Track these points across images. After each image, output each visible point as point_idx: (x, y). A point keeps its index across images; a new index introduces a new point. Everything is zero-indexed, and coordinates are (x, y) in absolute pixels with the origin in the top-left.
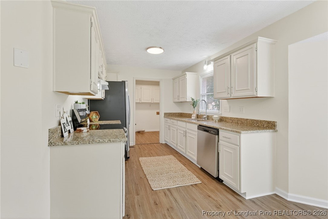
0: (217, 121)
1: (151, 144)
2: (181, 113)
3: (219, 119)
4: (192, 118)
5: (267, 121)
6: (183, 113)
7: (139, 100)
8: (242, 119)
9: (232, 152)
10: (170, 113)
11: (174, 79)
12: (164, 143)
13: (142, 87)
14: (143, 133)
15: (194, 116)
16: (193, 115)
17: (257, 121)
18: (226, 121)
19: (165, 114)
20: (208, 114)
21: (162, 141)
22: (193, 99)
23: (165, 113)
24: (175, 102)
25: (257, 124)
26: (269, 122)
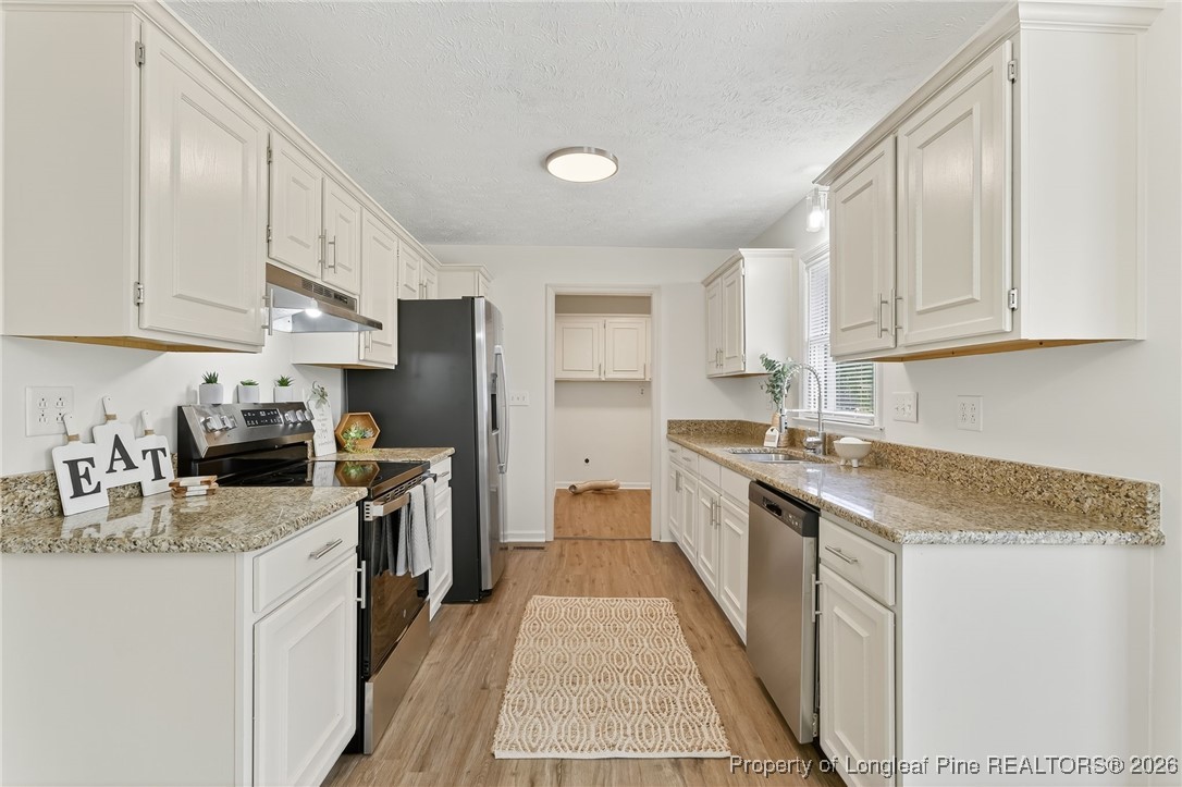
0: (855, 463)
1: (613, 540)
2: (741, 423)
3: (863, 453)
4: (766, 444)
5: (1098, 480)
6: (747, 422)
7: (597, 370)
8: (966, 458)
9: (864, 634)
10: (692, 422)
11: (707, 283)
12: (666, 539)
13: (609, 320)
14: (612, 494)
15: (773, 438)
16: (769, 432)
17: (1045, 476)
18: (897, 466)
19: (672, 424)
20: (828, 431)
21: (661, 532)
22: (769, 364)
23: (670, 422)
24: (712, 378)
25: (1046, 494)
26: (1108, 486)
